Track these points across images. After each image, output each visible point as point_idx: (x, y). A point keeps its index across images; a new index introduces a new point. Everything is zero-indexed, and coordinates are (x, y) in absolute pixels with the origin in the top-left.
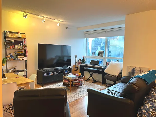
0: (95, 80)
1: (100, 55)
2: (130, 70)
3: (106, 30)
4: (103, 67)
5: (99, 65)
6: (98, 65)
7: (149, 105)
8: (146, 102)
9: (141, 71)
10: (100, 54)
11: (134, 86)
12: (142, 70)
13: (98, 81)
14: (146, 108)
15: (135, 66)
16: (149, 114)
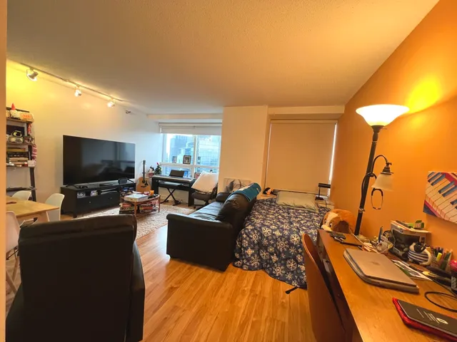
0: (178, 201)
2: (228, 185)
3: (195, 125)
4: (190, 181)
5: (184, 177)
6: (182, 177)
7: (250, 227)
8: (247, 225)
9: (241, 185)
10: (186, 161)
11: (234, 205)
12: (242, 183)
13: (182, 202)
14: (247, 231)
15: (234, 178)
16: (251, 238)
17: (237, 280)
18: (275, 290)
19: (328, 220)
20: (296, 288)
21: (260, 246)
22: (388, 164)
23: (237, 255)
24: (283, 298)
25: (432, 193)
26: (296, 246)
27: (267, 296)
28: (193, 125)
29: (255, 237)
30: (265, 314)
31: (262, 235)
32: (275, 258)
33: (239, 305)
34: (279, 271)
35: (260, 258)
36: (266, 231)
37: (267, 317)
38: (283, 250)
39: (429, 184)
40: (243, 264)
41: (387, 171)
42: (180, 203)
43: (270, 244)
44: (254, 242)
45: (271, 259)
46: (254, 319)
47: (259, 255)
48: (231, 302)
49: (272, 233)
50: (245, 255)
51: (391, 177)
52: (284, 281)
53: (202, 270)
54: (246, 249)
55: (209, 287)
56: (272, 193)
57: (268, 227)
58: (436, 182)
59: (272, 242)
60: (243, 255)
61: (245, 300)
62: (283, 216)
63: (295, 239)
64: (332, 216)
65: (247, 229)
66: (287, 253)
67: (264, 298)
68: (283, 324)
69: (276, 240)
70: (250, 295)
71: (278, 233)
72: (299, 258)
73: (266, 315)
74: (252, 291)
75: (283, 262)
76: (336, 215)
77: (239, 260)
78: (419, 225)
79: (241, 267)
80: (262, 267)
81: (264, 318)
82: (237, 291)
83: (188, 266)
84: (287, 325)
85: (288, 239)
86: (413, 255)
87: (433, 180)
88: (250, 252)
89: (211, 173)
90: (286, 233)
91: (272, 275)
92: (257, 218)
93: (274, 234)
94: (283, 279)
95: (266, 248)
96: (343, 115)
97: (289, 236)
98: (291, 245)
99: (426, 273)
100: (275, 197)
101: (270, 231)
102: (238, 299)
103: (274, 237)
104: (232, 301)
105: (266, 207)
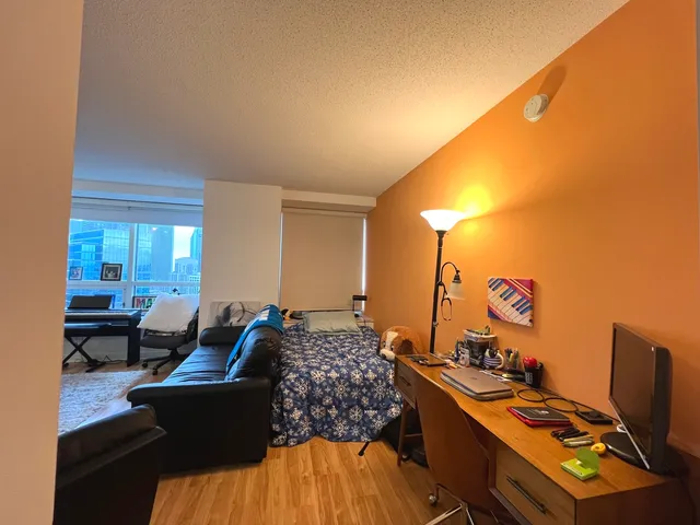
1: (106, 276)
2: (220, 312)
3: (131, 204)
4: (131, 314)
5: (111, 307)
6: (106, 308)
7: (292, 376)
8: (284, 373)
9: (244, 311)
10: (110, 275)
11: (270, 345)
12: (246, 307)
13: (107, 360)
15: (231, 300)
16: (296, 393)
17: (288, 466)
18: (344, 458)
19: (388, 343)
20: (368, 443)
21: (311, 400)
22: (458, 272)
23: (276, 427)
24: (359, 464)
25: (494, 298)
26: (359, 386)
27: (339, 471)
28: (125, 204)
29: (302, 390)
30: (348, 496)
31: (312, 384)
32: (333, 412)
33: (309, 503)
34: (341, 429)
35: (312, 419)
36: (317, 376)
37: (353, 500)
38: (343, 398)
39: (490, 290)
40: (289, 437)
41: (457, 279)
42: (103, 364)
43: (325, 393)
44: (301, 397)
45: (328, 415)
46: (338, 512)
47: (309, 414)
48: (295, 505)
49: (327, 377)
50: (290, 423)
51: (460, 285)
52: (350, 440)
53: (220, 477)
54: (290, 411)
55: (248, 499)
56: (292, 316)
57: (319, 369)
58: (496, 287)
59: (328, 390)
60: (285, 423)
61: (313, 493)
62: (326, 349)
63: (358, 376)
64: (391, 336)
65: (289, 380)
66: (349, 399)
67: (337, 476)
68: (374, 497)
69: (333, 386)
70: (316, 481)
71: (334, 374)
72: (365, 401)
73: (350, 497)
74: (316, 473)
75: (344, 414)
76: (396, 334)
77: (280, 433)
78: (487, 331)
79: (286, 444)
80: (315, 433)
81: (349, 503)
82: (295, 484)
83: (188, 480)
84: (380, 498)
85: (349, 378)
86: (489, 361)
87: (494, 285)
88: (297, 414)
89: (175, 295)
90: (344, 371)
91: (333, 438)
92: (295, 359)
93: (330, 378)
94: (348, 439)
95: (320, 401)
96: (375, 209)
97: (349, 375)
98: (352, 386)
99: (505, 375)
100: (300, 322)
101: (323, 373)
102: (303, 496)
103: (330, 382)
104: (295, 502)
105: (295, 340)
